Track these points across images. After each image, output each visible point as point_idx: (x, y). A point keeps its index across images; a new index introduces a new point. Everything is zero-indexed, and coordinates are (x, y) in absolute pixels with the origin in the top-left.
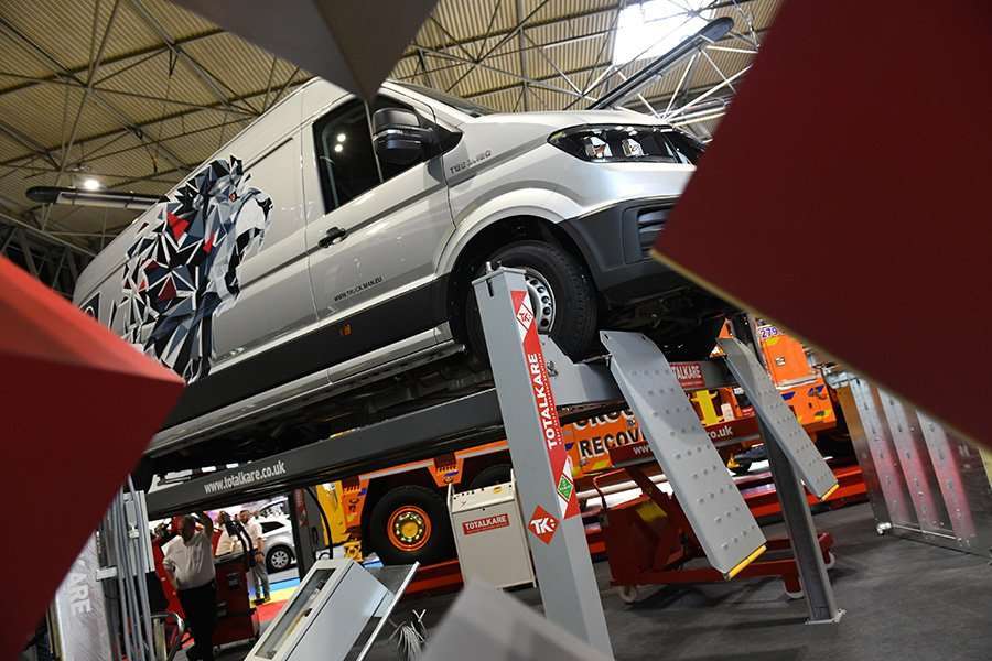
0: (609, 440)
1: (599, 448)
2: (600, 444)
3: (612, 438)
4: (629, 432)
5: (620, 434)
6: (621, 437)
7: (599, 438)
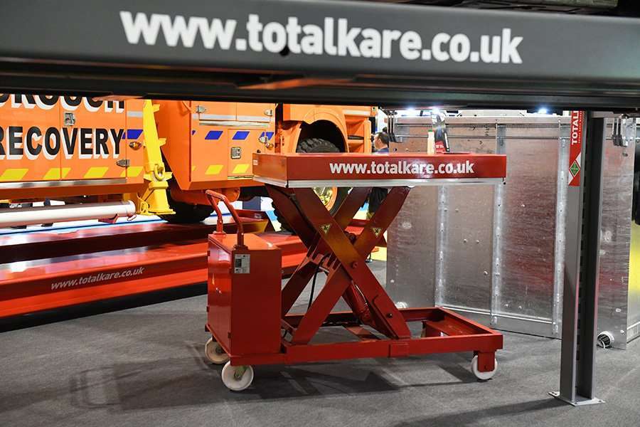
0: (34, 136)
1: (17, 145)
2: (20, 140)
3: (39, 134)
4: (65, 131)
5: (52, 130)
6: (53, 136)
7: (20, 130)
